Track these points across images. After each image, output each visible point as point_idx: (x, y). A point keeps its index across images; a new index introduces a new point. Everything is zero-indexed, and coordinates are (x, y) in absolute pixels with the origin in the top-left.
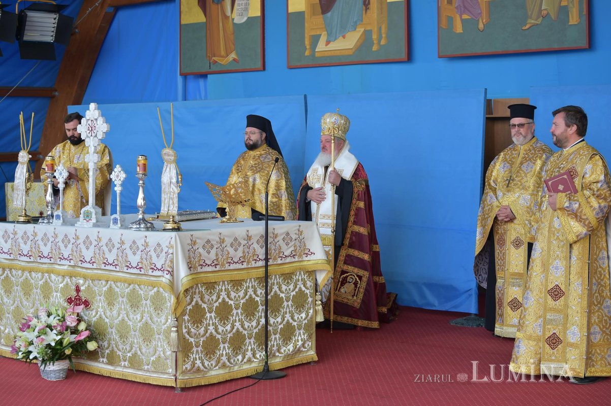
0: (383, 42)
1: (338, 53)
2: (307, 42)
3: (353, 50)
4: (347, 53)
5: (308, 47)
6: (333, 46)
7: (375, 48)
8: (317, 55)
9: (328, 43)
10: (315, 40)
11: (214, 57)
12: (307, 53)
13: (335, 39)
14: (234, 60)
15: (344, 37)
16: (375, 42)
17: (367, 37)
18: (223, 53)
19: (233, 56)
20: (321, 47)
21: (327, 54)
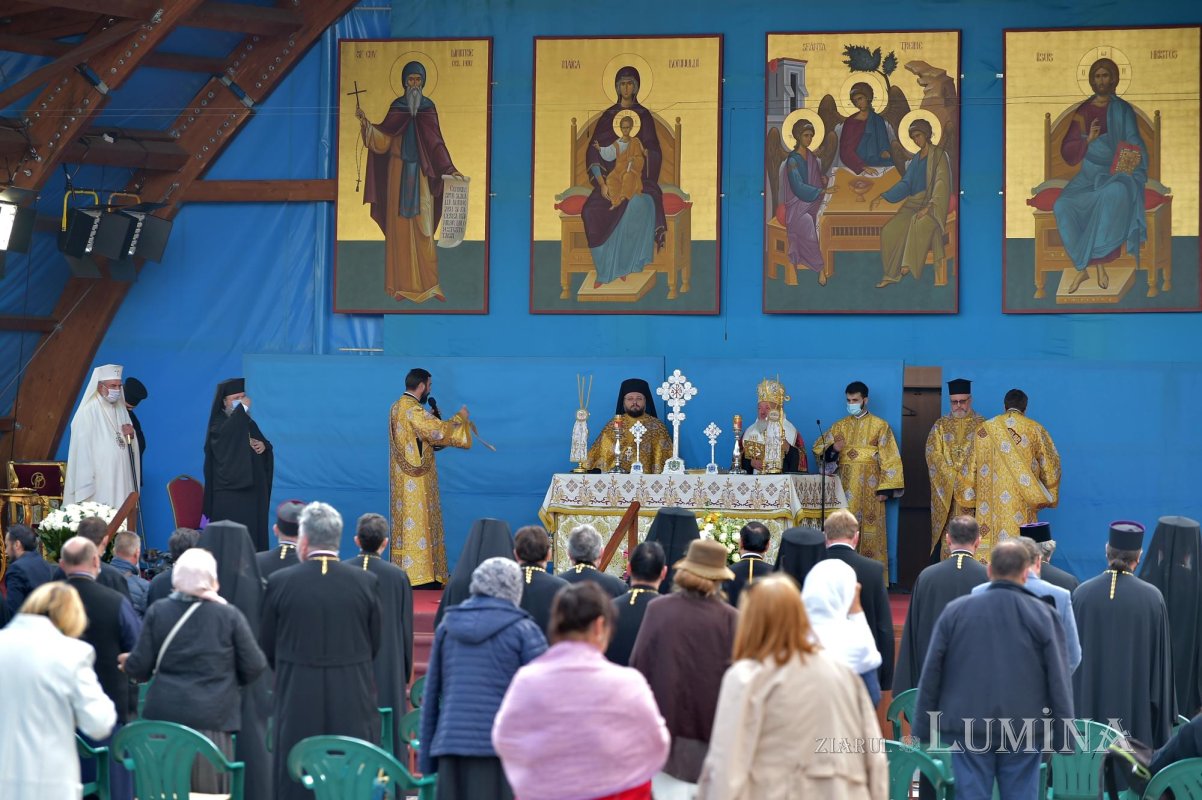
0: (683, 289)
1: (613, 299)
2: (564, 282)
3: (638, 296)
4: (627, 299)
5: (565, 288)
6: (607, 289)
7: (671, 296)
8: (579, 299)
9: (597, 284)
10: (577, 280)
11: (400, 290)
12: (563, 296)
13: (610, 281)
14: (437, 297)
15: (623, 279)
16: (671, 288)
17: (659, 280)
18: (416, 286)
19: (435, 291)
20: (587, 288)
21: (594, 299)
